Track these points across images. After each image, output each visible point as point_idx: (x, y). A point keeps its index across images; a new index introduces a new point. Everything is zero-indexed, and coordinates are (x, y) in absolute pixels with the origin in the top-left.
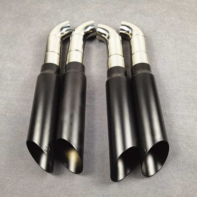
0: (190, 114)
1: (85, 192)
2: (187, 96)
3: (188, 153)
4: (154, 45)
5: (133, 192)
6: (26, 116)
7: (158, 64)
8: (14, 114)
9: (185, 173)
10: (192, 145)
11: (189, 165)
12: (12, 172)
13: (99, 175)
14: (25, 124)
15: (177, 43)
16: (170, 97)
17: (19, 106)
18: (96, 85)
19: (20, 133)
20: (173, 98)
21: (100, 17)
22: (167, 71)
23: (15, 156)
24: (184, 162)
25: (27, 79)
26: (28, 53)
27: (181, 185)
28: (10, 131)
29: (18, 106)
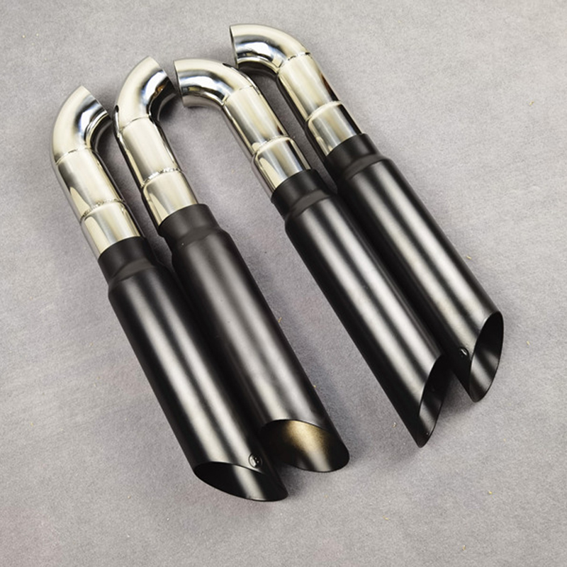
0: (499, 213)
1: (373, 498)
2: (474, 170)
3: (534, 304)
4: (333, 61)
5: (466, 444)
6: (130, 401)
7: (370, 113)
8: (97, 410)
9: (547, 353)
10: (534, 283)
11: (547, 331)
12: (188, 544)
13: (380, 447)
14: (141, 421)
15: (386, 31)
16: (439, 190)
17: (96, 384)
18: (253, 237)
19: (145, 447)
20: (445, 189)
21: (145, 28)
22: (399, 121)
23: (171, 507)
24: (534, 330)
25: (66, 303)
26: (15, 229)
27: (551, 380)
28: (116, 456)
29: (91, 386)
